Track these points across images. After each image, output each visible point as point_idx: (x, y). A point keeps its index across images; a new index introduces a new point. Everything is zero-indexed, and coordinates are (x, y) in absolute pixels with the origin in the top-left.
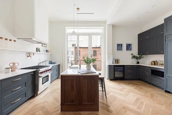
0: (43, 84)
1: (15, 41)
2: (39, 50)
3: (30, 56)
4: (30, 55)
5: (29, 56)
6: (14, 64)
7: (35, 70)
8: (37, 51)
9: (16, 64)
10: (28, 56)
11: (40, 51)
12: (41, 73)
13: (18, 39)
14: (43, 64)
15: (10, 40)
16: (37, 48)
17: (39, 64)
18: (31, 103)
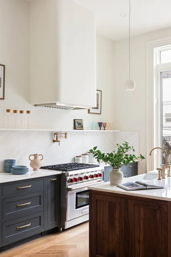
0: (77, 207)
1: (28, 112)
2: (79, 124)
3: (57, 141)
4: (57, 139)
5: (55, 139)
6: (35, 156)
7: (60, 172)
8: (75, 128)
9: (39, 158)
10: (54, 141)
11: (82, 127)
12: (71, 181)
13: (35, 105)
14: (84, 159)
15: (21, 112)
16: (74, 120)
17: (74, 159)
18: (50, 241)
